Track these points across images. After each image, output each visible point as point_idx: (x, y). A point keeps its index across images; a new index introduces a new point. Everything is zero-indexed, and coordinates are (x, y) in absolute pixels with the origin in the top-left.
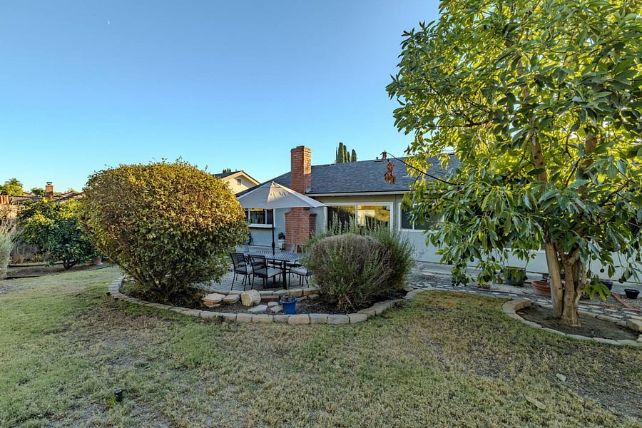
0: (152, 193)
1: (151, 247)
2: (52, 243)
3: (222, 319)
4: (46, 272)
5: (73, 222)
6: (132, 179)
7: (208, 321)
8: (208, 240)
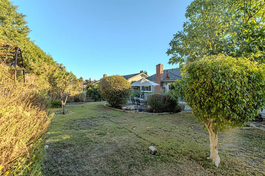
0: (111, 83)
1: (110, 94)
2: (92, 94)
3: (124, 111)
4: (91, 102)
5: (96, 89)
6: (107, 80)
7: (121, 111)
8: (122, 93)
